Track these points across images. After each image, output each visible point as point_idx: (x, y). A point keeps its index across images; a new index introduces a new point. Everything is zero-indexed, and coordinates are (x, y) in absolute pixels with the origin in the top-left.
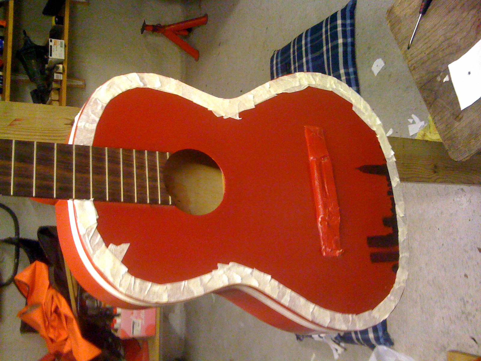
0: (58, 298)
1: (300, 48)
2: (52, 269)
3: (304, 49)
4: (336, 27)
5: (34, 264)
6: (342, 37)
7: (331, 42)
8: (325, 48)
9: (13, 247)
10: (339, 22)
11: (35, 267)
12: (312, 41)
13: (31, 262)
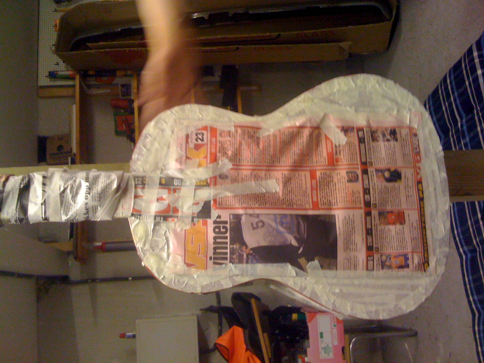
0: (253, 360)
1: (446, 88)
2: (247, 331)
3: (450, 87)
4: (472, 60)
5: (232, 329)
6: (480, 68)
7: (472, 74)
8: (467, 83)
9: (216, 315)
10: (475, 54)
11: (233, 332)
12: (455, 78)
13: (230, 328)
